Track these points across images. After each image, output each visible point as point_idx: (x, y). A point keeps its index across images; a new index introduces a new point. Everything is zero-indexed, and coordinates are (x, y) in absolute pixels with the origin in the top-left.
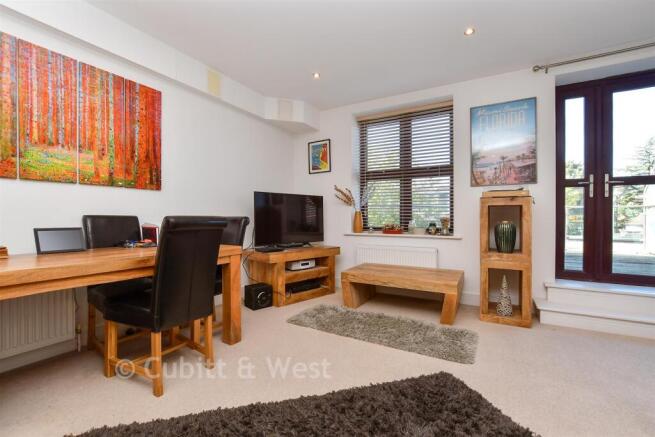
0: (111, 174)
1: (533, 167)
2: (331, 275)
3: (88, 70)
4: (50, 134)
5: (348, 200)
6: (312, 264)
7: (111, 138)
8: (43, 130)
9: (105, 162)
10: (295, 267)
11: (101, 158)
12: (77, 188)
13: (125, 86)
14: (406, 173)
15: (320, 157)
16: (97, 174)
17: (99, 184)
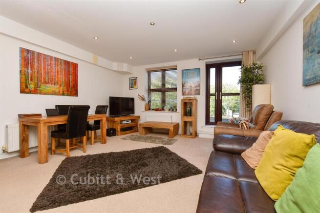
0: (63, 92)
1: (199, 90)
2: (137, 125)
3: (57, 59)
4: (46, 80)
5: (143, 99)
6: (130, 122)
7: (63, 80)
8: (45, 79)
9: (62, 88)
10: (124, 122)
11: (60, 87)
12: (54, 96)
13: (67, 63)
14: (163, 90)
15: (133, 83)
16: (59, 92)
17: (60, 95)
